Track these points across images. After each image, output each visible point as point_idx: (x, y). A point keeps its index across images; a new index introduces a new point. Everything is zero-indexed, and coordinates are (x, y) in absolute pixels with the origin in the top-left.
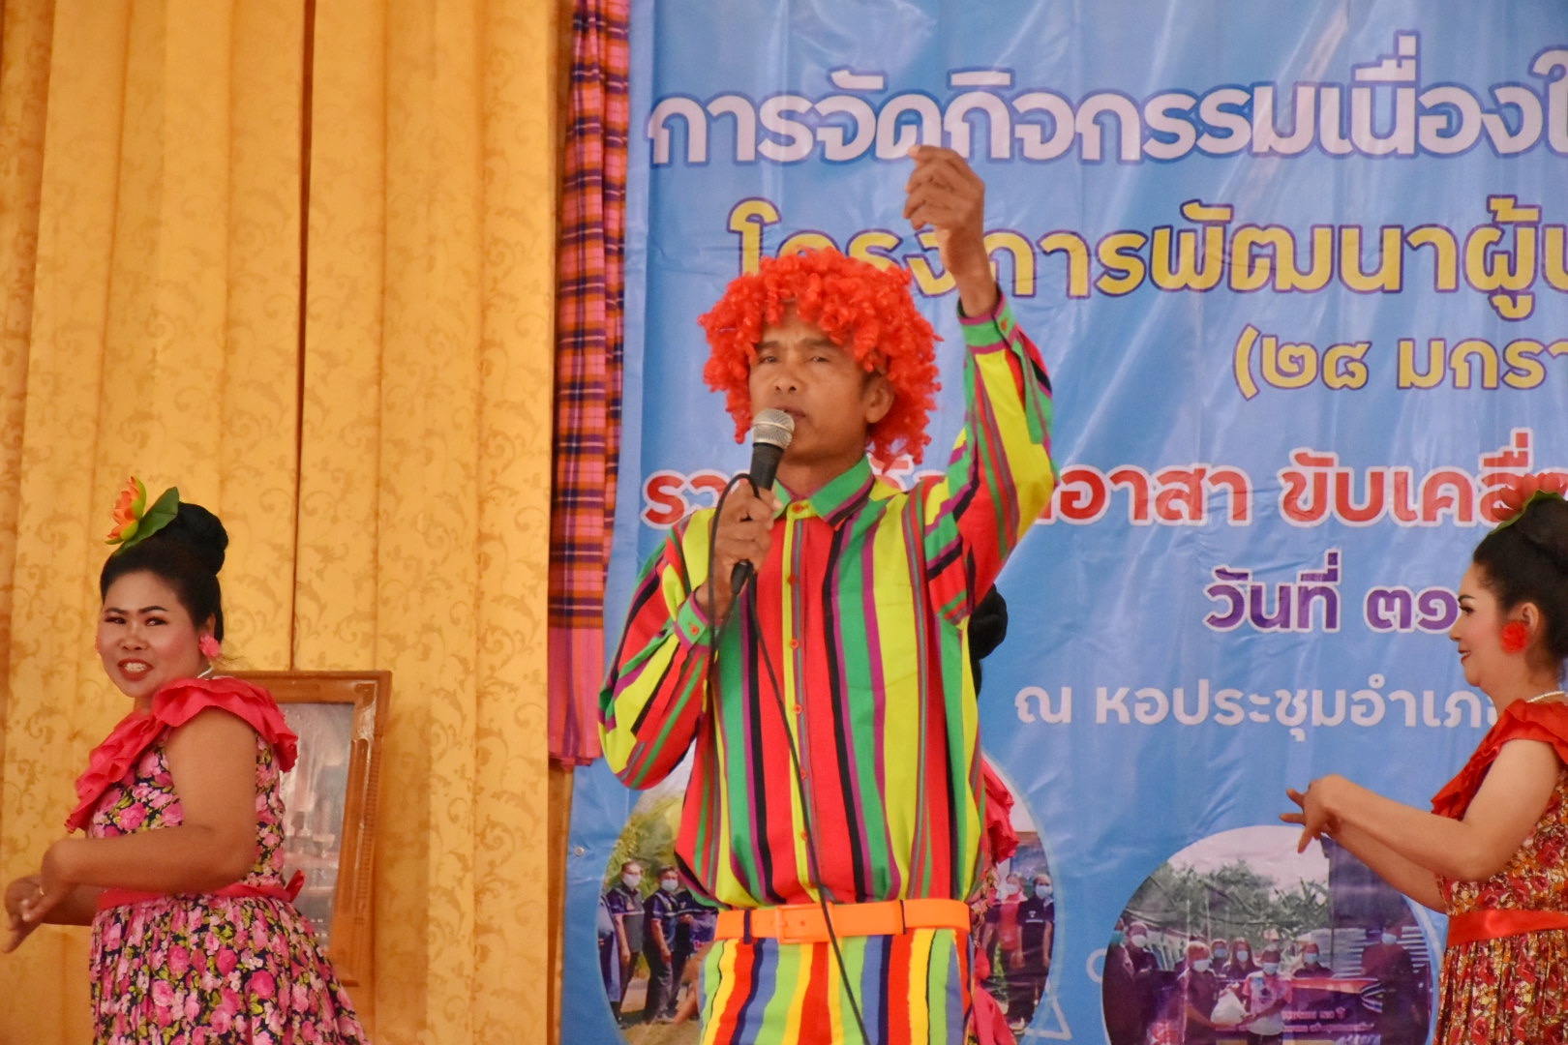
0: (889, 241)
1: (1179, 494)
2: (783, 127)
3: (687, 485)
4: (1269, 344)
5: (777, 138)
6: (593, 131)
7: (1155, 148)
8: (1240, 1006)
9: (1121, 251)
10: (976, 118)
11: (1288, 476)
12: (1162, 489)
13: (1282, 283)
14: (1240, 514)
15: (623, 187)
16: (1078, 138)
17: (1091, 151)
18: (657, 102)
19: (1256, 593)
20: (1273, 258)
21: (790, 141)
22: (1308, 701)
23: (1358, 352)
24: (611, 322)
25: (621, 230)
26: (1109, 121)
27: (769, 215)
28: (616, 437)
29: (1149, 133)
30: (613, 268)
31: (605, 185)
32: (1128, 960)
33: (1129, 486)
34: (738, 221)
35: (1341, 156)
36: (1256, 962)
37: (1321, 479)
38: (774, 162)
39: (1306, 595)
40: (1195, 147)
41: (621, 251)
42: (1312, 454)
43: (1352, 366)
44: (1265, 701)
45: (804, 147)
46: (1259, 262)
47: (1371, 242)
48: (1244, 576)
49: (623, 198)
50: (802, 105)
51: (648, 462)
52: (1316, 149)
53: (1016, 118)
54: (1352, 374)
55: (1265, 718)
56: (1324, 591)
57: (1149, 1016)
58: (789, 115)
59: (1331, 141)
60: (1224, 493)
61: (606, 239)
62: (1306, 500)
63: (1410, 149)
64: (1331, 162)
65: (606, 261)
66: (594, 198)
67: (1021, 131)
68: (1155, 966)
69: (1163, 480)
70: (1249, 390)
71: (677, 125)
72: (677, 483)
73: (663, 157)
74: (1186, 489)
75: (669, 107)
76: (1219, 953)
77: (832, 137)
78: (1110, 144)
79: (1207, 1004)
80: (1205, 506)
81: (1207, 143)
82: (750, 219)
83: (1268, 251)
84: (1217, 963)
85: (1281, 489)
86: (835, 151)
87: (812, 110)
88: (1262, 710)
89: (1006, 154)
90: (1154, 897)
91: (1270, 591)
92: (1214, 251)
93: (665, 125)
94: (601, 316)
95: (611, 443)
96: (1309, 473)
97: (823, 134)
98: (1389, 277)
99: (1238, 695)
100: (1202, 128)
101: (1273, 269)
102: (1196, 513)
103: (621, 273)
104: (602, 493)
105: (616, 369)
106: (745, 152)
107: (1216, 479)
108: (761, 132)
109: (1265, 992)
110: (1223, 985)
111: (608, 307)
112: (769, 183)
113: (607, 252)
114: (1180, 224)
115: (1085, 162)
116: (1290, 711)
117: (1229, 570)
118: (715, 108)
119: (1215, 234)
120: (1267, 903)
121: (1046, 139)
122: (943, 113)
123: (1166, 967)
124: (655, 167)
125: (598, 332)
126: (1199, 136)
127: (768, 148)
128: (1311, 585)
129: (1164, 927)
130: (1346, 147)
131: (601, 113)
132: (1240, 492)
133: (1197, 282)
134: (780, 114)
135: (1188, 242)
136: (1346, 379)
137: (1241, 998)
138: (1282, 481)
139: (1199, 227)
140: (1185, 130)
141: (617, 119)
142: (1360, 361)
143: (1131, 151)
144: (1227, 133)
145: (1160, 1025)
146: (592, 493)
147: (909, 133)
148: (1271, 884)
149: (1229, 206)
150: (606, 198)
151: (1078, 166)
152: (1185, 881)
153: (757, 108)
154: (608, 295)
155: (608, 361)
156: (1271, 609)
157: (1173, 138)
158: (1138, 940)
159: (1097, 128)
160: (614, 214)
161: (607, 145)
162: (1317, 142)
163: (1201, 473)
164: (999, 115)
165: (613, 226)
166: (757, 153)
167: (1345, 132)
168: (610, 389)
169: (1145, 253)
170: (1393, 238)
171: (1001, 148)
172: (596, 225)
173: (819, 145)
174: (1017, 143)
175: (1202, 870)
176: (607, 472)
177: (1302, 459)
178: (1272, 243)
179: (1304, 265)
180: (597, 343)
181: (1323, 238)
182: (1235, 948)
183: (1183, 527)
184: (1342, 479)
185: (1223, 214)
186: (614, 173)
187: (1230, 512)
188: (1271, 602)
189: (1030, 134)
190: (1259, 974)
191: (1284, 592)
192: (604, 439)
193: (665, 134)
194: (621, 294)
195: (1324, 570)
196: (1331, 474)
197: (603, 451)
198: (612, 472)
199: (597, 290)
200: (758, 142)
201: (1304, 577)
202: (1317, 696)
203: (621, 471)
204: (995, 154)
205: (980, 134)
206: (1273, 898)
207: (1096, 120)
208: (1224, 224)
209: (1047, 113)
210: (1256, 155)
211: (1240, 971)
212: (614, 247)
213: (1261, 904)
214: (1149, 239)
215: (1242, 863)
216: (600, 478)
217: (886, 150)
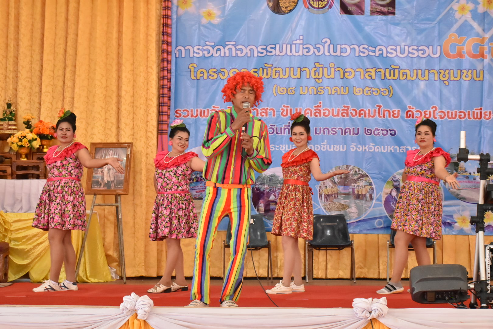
0: (215, 70)
1: (264, 112)
2: (198, 51)
3: (182, 111)
4: (279, 87)
5: (196, 53)
6: (165, 52)
7: (260, 55)
8: (274, 197)
9: (254, 72)
10: (230, 50)
11: (282, 109)
12: (261, 111)
13: (281, 77)
14: (274, 115)
15: (170, 61)
16: (247, 53)
17: (249, 55)
18: (176, 47)
19: (277, 129)
20: (279, 73)
21: (199, 53)
22: (285, 146)
23: (293, 88)
24: (169, 84)
25: (170, 68)
26: (252, 50)
27: (195, 66)
28: (170, 103)
29: (259, 52)
30: (169, 75)
31: (167, 61)
32: (255, 190)
33: (255, 111)
34: (190, 67)
35: (290, 56)
36: (277, 190)
37: (287, 110)
38: (196, 57)
39: (285, 129)
40: (266, 55)
41: (170, 72)
42: (286, 105)
43: (292, 91)
44: (278, 146)
45: (201, 55)
46: (277, 74)
47: (295, 70)
48: (274, 126)
49: (171, 63)
50: (201, 48)
51: (175, 108)
52: (286, 55)
53: (237, 50)
54: (292, 92)
55: (278, 149)
56: (288, 128)
57: (259, 199)
58: (199, 49)
59: (289, 53)
60: (271, 112)
61: (167, 70)
62: (285, 113)
63: (301, 55)
64: (289, 57)
65: (168, 73)
66: (165, 63)
67: (237, 52)
68: (260, 190)
69: (261, 110)
70: (275, 95)
71: (180, 51)
72: (180, 111)
73: (177, 56)
74: (265, 111)
75: (179, 48)
76: (271, 188)
77: (206, 53)
78: (252, 54)
79: (269, 197)
80: (268, 114)
81: (268, 54)
82: (192, 67)
83: (278, 72)
84: (270, 190)
85: (280, 111)
86: (206, 55)
87: (203, 48)
88: (278, 148)
89: (235, 56)
90: (260, 179)
91: (279, 128)
92: (269, 72)
93: (178, 51)
94: (167, 83)
95: (169, 104)
96: (285, 109)
97: (204, 52)
98: (298, 76)
99: (274, 145)
100: (267, 51)
101: (279, 75)
102: (267, 115)
103: (170, 75)
104: (167, 112)
105: (169, 92)
106: (191, 55)
107: (270, 110)
108: (194, 52)
109: (278, 195)
110: (271, 194)
111: (168, 81)
112: (195, 60)
113: (168, 72)
114: (264, 67)
115: (248, 57)
116: (282, 148)
117: (272, 125)
118: (186, 48)
119: (269, 69)
120: (278, 180)
121: (241, 53)
122: (224, 48)
123: (262, 191)
124: (176, 58)
125: (166, 86)
126: (267, 52)
127: (195, 55)
128: (286, 127)
129: (262, 184)
130: (291, 54)
131: (166, 49)
132: (274, 112)
133: (267, 77)
134: (197, 49)
135: (265, 70)
136: (291, 93)
137: (274, 196)
138: (281, 110)
139: (267, 68)
140: (265, 52)
141: (169, 50)
142: (294, 90)
143: (256, 55)
144: (271, 52)
145: (261, 200)
146: (165, 112)
147: (219, 52)
148: (279, 177)
149: (272, 64)
150: (167, 63)
151: (247, 58)
152: (265, 176)
153: (193, 48)
154: (168, 79)
155: (168, 90)
156: (279, 131)
157: (262, 53)
158: (257, 186)
159: (250, 51)
160: (169, 66)
161: (168, 54)
162: (286, 53)
163: (267, 109)
164: (234, 49)
165: (169, 68)
166: (193, 56)
167: (291, 52)
168: (169, 95)
169: (258, 72)
170: (299, 69)
171: (234, 55)
172: (166, 68)
173: (204, 54)
174: (237, 54)
175: (268, 175)
176: (168, 109)
177: (284, 106)
178: (279, 70)
179: (284, 74)
180: (166, 87)
181: (287, 70)
182: (273, 187)
183: (265, 118)
184: (291, 110)
185: (271, 66)
186: (169, 59)
187: (272, 115)
188: (279, 130)
189: (239, 52)
190: (277, 192)
191: (281, 128)
192: (167, 103)
193: (178, 52)
194: (170, 79)
195: (288, 125)
196: (289, 109)
197: (168, 105)
198: (169, 109)
199: (166, 78)
200: (193, 53)
201: (284, 126)
202: (287, 146)
203: (171, 109)
204: (233, 56)
205: (230, 52)
206: (280, 179)
207: (250, 50)
208: (271, 67)
209: (242, 49)
210: (276, 56)
211: (274, 192)
212: (169, 71)
213: (277, 180)
214: (259, 70)
215: (274, 173)
216: (167, 110)
217: (215, 55)
